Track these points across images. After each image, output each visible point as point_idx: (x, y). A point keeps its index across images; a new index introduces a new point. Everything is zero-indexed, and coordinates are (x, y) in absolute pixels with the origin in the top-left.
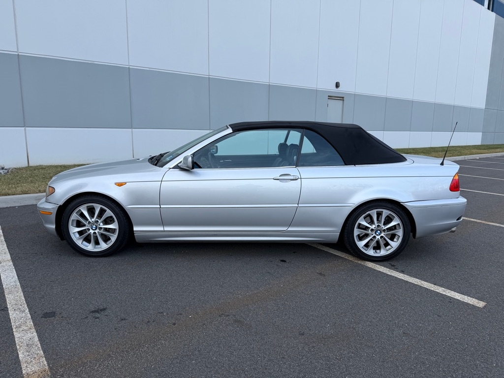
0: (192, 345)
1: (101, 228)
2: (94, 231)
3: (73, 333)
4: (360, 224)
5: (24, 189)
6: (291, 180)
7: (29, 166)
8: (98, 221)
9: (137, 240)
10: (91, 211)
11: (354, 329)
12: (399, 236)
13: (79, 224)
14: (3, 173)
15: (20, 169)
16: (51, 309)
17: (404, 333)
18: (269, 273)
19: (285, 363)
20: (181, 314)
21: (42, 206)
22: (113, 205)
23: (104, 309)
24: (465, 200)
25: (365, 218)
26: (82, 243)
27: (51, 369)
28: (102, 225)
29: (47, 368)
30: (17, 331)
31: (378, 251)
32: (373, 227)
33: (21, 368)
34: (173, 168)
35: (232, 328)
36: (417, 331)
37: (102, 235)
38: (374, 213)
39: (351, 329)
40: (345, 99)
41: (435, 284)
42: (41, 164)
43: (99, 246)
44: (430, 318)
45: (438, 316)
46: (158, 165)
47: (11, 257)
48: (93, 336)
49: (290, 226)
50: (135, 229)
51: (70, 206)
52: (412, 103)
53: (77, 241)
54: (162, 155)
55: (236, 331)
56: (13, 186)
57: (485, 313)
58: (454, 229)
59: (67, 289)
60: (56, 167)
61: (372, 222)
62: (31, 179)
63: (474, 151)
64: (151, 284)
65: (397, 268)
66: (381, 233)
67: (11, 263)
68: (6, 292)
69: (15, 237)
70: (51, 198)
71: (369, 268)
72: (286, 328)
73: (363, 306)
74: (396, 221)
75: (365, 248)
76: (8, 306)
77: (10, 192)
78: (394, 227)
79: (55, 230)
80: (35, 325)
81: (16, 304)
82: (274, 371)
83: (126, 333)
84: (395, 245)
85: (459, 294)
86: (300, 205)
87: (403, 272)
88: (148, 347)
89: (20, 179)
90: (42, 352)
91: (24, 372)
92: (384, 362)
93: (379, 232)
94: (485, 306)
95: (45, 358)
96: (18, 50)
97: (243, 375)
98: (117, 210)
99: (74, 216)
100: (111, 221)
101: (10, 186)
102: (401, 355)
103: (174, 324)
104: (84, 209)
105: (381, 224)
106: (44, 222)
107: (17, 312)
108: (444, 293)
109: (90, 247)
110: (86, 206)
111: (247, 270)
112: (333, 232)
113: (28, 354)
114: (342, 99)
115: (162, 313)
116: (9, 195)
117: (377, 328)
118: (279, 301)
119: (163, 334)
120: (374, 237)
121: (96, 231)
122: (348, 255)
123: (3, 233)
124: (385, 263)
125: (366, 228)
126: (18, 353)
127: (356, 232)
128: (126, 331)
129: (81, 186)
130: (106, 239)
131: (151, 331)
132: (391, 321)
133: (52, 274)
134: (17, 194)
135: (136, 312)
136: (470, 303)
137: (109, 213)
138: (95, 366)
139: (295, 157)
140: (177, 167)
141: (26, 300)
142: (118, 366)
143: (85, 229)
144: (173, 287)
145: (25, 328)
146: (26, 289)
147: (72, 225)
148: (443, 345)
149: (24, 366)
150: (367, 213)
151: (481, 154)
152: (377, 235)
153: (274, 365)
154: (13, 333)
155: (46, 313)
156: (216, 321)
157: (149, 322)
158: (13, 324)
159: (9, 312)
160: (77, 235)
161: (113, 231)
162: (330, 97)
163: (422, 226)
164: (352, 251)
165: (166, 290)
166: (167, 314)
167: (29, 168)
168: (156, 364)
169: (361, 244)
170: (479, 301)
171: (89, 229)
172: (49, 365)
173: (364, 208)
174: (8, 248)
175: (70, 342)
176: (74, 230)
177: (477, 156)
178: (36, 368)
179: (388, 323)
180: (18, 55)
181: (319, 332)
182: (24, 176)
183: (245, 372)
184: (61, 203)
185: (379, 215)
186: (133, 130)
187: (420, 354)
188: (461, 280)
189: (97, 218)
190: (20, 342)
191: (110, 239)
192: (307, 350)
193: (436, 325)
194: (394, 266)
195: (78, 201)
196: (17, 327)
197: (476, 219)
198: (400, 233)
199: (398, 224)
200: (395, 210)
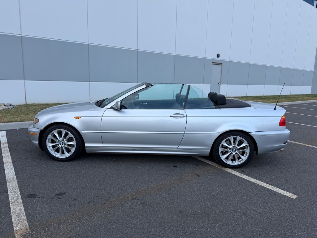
0: (114, 217)
1: (66, 144)
2: (61, 146)
3: (44, 207)
4: (223, 145)
5: (22, 118)
6: (181, 117)
7: (26, 104)
8: (64, 140)
9: (87, 152)
10: (60, 134)
11: (213, 209)
12: (247, 153)
13: (52, 141)
14: (10, 108)
15: (21, 106)
16: (33, 192)
17: (244, 213)
18: (165, 174)
19: (168, 229)
20: (109, 198)
21: (31, 130)
22: (73, 131)
23: (64, 193)
24: (289, 132)
25: (226, 141)
26: (54, 153)
27: (30, 228)
28: (66, 142)
29: (28, 227)
30: (12, 205)
31: (234, 162)
32: (231, 147)
33: (13, 227)
34: (109, 108)
35: (139, 207)
36: (251, 212)
37: (66, 148)
38: (231, 138)
39: (211, 210)
40: (223, 64)
41: (267, 184)
42: (34, 103)
43: (64, 155)
44: (261, 205)
45: (267, 203)
46: (101, 106)
47: (12, 160)
48: (56, 209)
49: (179, 145)
50: (86, 145)
51: (48, 130)
52: (266, 67)
53: (51, 151)
54: (104, 100)
55: (141, 209)
56: (16, 116)
57: (296, 203)
58: (282, 149)
59: (43, 181)
60: (43, 105)
61: (230, 144)
62: (27, 112)
63: (306, 98)
64: (93, 179)
65: (245, 173)
66: (236, 150)
67: (12, 164)
68: (8, 181)
69: (15, 148)
70: (36, 125)
71: (228, 172)
72: (172, 208)
73: (221, 196)
74: (245, 144)
75: (226, 159)
76: (8, 190)
77: (14, 120)
78: (244, 147)
79: (38, 144)
80: (23, 202)
81: (13, 189)
82: (161, 233)
83: (76, 208)
84: (244, 158)
85: (281, 190)
86: (186, 133)
87: (248, 175)
88: (88, 217)
89: (20, 112)
90: (26, 218)
91: (14, 229)
92: (229, 230)
93: (234, 150)
94: (297, 198)
95: (28, 221)
96: (21, 33)
97: (142, 236)
98: (75, 133)
99: (50, 137)
100: (71, 140)
101: (14, 116)
102: (240, 227)
103: (105, 204)
104: (55, 132)
105: (236, 145)
106: (32, 139)
107: (13, 194)
108: (272, 189)
109: (58, 155)
110: (57, 130)
111: (152, 172)
112: (206, 149)
113: (17, 218)
114: (221, 64)
115: (98, 196)
116: (13, 122)
117: (227, 210)
118: (169, 191)
119: (98, 209)
120: (232, 153)
121: (63, 146)
122: (215, 164)
123: (8, 145)
124: (238, 169)
125: (227, 148)
126: (12, 218)
127: (221, 150)
128: (76, 207)
129: (54, 118)
130: (68, 151)
131: (91, 207)
132: (236, 205)
133: (35, 171)
134: (18, 122)
135: (83, 196)
136: (288, 196)
137: (70, 135)
138: (56, 227)
139: (184, 103)
140: (111, 108)
141: (19, 187)
142: (69, 227)
143: (56, 145)
144: (107, 181)
145: (17, 203)
146: (19, 180)
147: (48, 142)
148: (266, 221)
149: (15, 225)
150: (227, 138)
151: (310, 100)
152: (233, 152)
153: (162, 230)
154: (10, 206)
155: (30, 194)
156: (130, 202)
157: (90, 202)
158: (10, 201)
159: (9, 193)
160: (51, 148)
161: (72, 146)
162: (214, 63)
163: (261, 147)
164: (217, 162)
165: (102, 183)
166: (101, 197)
167: (26, 105)
168: (92, 227)
169: (223, 157)
170: (294, 195)
171: (58, 145)
172: (29, 225)
173: (226, 135)
174: (10, 155)
175: (42, 213)
176: (49, 145)
177: (307, 102)
178: (22, 227)
179: (235, 207)
180: (21, 36)
181: (191, 211)
182: (23, 110)
183: (144, 234)
184: (42, 128)
185: (235, 139)
186: (90, 82)
187: (252, 226)
188: (284, 181)
189: (63, 138)
190: (14, 211)
191: (71, 151)
192: (183, 221)
193: (264, 209)
194: (243, 171)
195: (52, 127)
196: (12, 203)
197: (300, 143)
198: (248, 151)
199: (247, 146)
200: (244, 137)
